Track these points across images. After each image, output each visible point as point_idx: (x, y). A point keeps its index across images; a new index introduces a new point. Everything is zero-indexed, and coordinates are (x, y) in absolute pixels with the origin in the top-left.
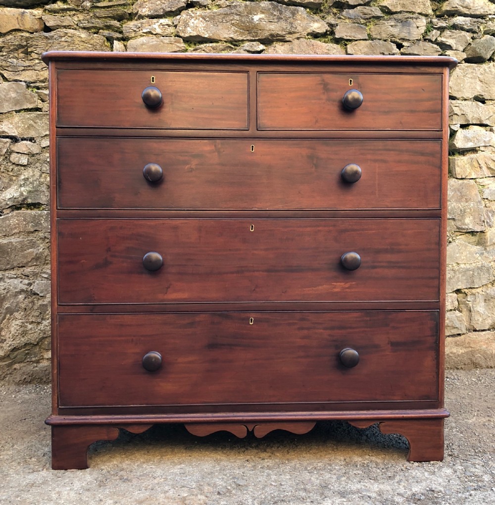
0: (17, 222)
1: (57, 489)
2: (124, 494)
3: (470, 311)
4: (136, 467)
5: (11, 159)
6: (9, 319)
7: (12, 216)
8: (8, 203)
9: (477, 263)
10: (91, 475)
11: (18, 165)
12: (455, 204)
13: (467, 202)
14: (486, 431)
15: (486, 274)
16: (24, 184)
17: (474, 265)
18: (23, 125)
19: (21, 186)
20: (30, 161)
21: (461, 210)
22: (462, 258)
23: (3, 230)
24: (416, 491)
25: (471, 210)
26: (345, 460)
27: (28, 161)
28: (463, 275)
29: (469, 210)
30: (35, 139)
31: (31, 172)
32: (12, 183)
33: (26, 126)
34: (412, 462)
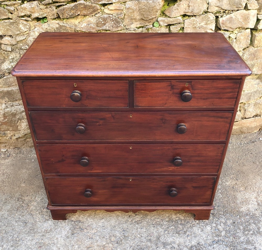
0: (13, 80)
1: (56, 236)
2: (82, 241)
3: (245, 111)
4: (85, 220)
5: (2, 48)
6: (20, 122)
7: (10, 77)
8: (6, 71)
9: (255, 89)
10: (68, 225)
11: (6, 51)
12: (249, 62)
13: (257, 59)
14: (233, 193)
15: (258, 94)
16: (12, 61)
17: (252, 90)
18: (3, 29)
19: (11, 62)
20: (12, 48)
21: (252, 65)
22: (247, 88)
23: (7, 84)
24: (193, 244)
25: (258, 64)
26: (169, 216)
27: (11, 49)
28: (246, 96)
29: (256, 64)
30: (12, 36)
31: (15, 55)
32: (6, 59)
33: (6, 30)
34: (196, 220)
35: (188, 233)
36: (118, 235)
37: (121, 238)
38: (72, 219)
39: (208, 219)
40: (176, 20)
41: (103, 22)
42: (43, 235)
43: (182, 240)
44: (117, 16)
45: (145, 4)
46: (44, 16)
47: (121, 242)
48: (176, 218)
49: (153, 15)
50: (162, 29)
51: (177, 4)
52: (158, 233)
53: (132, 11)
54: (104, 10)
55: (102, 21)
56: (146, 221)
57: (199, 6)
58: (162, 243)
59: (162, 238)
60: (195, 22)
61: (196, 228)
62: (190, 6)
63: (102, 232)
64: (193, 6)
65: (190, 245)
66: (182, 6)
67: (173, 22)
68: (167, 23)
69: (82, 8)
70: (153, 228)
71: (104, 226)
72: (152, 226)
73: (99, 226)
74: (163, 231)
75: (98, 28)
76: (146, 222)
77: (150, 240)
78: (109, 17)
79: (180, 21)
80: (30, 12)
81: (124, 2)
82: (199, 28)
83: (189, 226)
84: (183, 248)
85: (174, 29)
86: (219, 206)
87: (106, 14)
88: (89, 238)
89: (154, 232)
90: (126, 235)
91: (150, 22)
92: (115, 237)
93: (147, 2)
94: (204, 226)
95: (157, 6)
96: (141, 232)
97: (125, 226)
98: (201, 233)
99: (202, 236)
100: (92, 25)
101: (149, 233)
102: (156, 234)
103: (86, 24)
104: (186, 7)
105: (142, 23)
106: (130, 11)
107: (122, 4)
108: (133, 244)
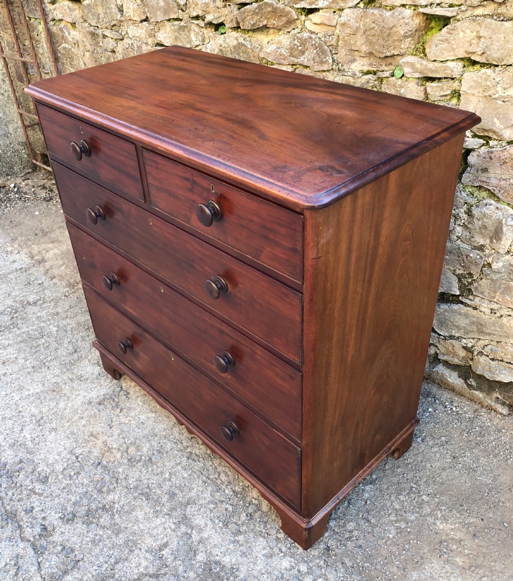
2: (97, 420)
4: (134, 397)
10: (109, 388)
24: (223, 561)
34: (281, 531)
35: (241, 538)
36: (145, 450)
37: (143, 458)
38: (123, 384)
39: (306, 549)
40: (443, 69)
41: (300, 46)
42: (71, 380)
43: (216, 538)
44: (323, 39)
45: (376, 19)
46: (220, 21)
47: (135, 463)
48: (255, 499)
49: (392, 48)
50: (410, 85)
51: (447, 28)
52: (198, 495)
53: (351, 31)
54: (304, 21)
55: (298, 44)
56: (205, 465)
57: (508, 41)
58: (184, 515)
59: (193, 508)
60: (489, 83)
61: (265, 542)
62: (481, 37)
63: (132, 429)
64: (491, 38)
65: (218, 558)
66: (461, 34)
67: (436, 71)
68: (420, 73)
69: (269, 12)
70: (200, 482)
71: (143, 424)
72: (204, 478)
73: (139, 418)
74: (208, 499)
75: (292, 59)
76: (202, 465)
77: (174, 494)
78: (311, 38)
79: (453, 73)
80: (203, 11)
81: (339, 10)
82: (503, 101)
83: (258, 529)
84: (202, 551)
85: (436, 91)
86: (360, 546)
87: (307, 31)
88: (109, 424)
89: (195, 489)
90: (153, 460)
91: (389, 64)
92: (138, 449)
93: (380, 15)
94: (283, 554)
95: (401, 28)
96: (178, 474)
97: (169, 446)
98: (262, 557)
99: (255, 564)
100: (283, 51)
101: (185, 484)
102: (193, 494)
103: (275, 47)
104: (473, 39)
105: (374, 63)
106: (346, 30)
107: (335, 14)
108: (146, 479)
